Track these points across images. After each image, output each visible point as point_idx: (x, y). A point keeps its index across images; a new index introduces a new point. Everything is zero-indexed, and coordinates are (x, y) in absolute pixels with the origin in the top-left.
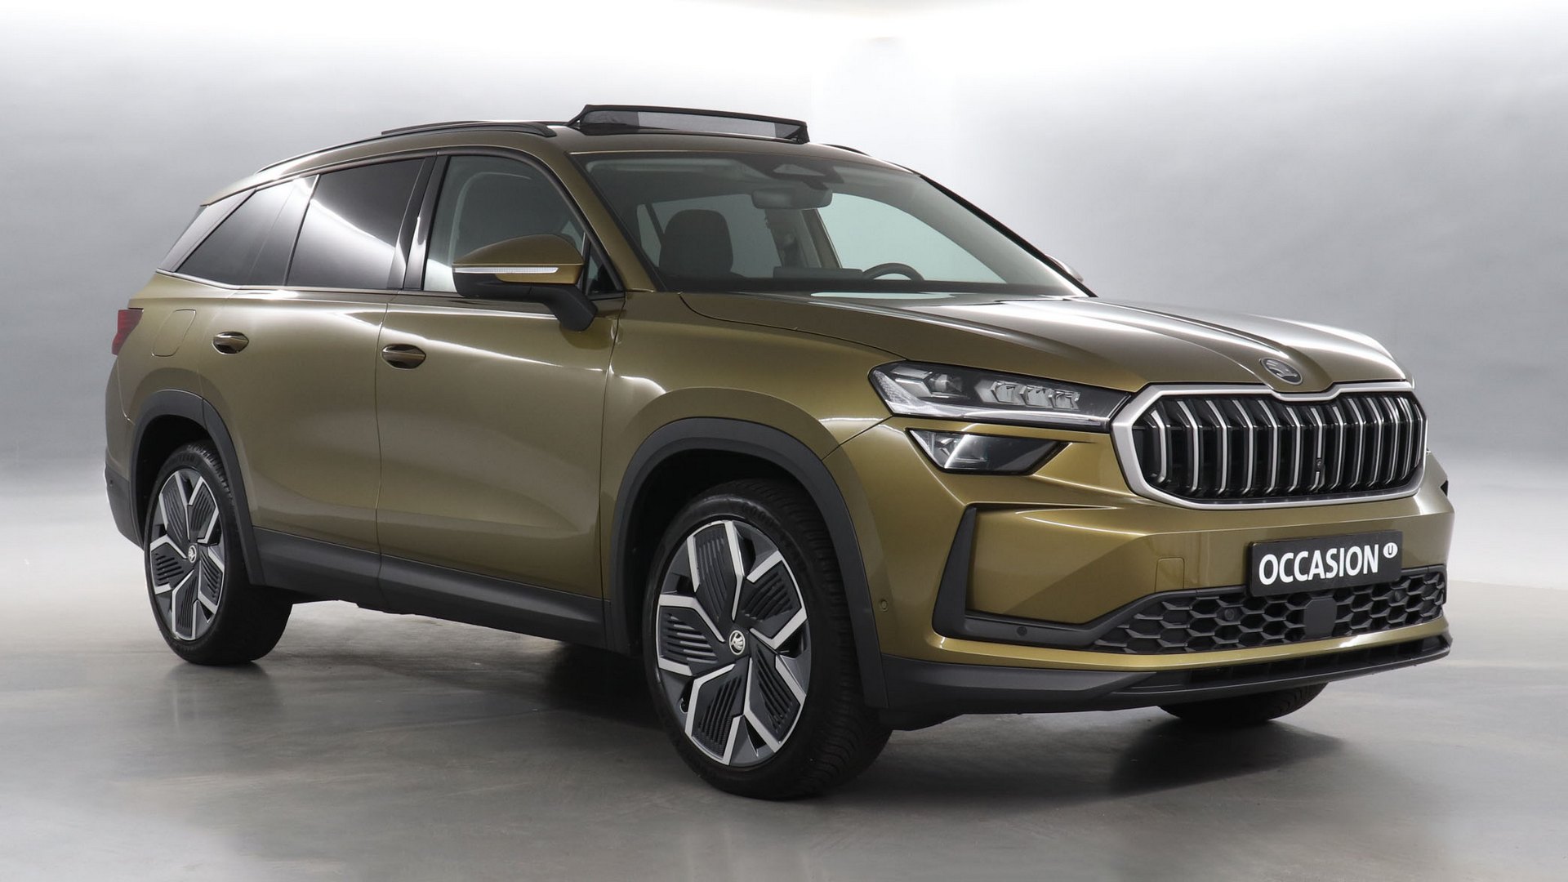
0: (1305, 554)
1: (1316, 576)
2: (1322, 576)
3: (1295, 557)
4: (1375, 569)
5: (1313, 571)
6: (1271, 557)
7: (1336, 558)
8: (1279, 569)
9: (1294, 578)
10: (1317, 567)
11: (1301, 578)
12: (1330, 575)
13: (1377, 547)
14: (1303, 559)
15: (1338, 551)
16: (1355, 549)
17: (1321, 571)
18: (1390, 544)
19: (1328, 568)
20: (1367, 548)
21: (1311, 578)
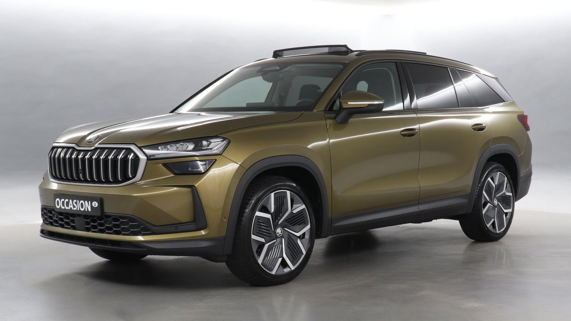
0: (67, 200)
1: (71, 208)
2: (73, 209)
3: (65, 201)
4: (90, 210)
5: (70, 206)
6: (58, 199)
7: (76, 203)
8: (61, 203)
9: (65, 207)
10: (71, 205)
11: (67, 208)
12: (75, 209)
13: (90, 202)
14: (67, 202)
15: (77, 201)
16: (82, 201)
17: (72, 207)
18: (95, 202)
19: (74, 207)
20: (86, 202)
21: (69, 209)
